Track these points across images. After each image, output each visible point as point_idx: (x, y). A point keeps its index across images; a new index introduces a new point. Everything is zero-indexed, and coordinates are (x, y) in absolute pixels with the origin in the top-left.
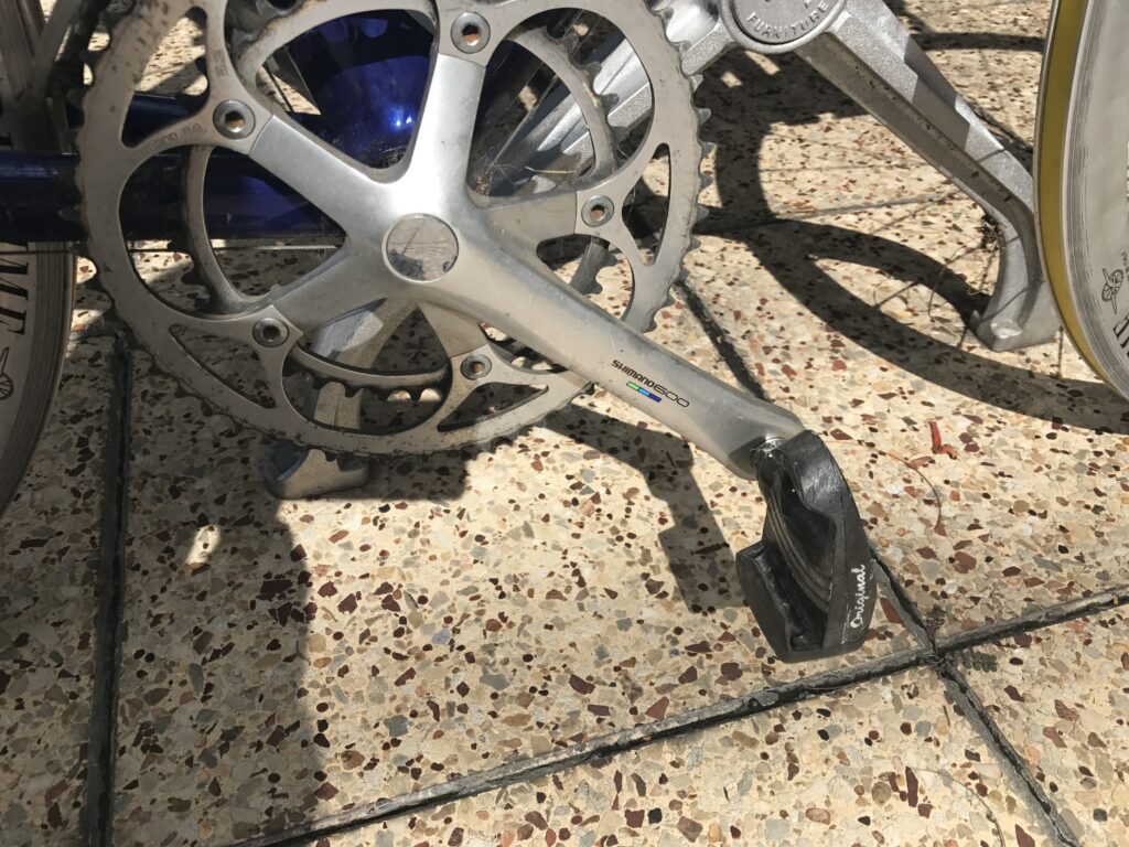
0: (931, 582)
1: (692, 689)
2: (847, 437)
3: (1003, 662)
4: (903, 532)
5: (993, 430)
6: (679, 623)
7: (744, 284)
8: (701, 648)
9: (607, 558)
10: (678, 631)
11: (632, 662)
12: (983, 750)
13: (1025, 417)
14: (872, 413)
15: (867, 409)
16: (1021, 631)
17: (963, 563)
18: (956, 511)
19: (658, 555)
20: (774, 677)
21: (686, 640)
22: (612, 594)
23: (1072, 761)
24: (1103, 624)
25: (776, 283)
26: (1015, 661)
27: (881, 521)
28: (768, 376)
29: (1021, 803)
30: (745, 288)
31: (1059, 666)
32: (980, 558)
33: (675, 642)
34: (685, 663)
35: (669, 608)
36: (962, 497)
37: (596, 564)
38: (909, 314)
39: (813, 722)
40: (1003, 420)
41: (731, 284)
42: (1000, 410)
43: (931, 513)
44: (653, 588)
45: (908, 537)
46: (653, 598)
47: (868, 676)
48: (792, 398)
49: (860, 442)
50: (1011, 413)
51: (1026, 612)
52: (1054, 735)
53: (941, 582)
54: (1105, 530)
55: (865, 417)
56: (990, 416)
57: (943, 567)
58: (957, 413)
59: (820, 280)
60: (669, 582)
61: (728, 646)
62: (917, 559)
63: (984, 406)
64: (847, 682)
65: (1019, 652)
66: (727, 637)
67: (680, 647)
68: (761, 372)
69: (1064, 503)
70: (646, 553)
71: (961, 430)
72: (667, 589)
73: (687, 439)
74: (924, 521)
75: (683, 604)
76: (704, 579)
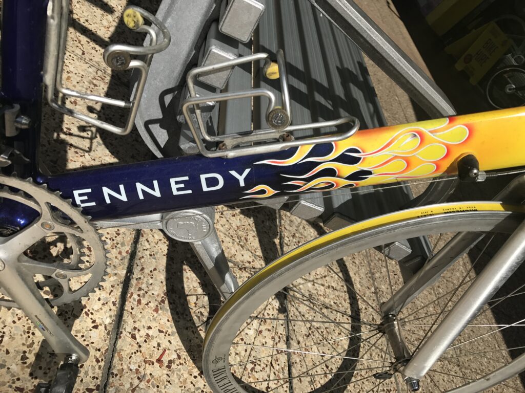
2: (135, 339)
4: (122, 385)
5: (181, 364)
6: (21, 376)
7: (155, 259)
9: (18, 337)
10: (18, 379)
13: (194, 365)
14: (150, 335)
15: (150, 332)
18: (144, 387)
19: (36, 348)
21: (18, 384)
22: (8, 352)
25: (165, 265)
27: (118, 377)
28: (131, 300)
30: (154, 260)
33: (14, 383)
35: (22, 369)
36: (150, 383)
37: (12, 338)
38: (194, 305)
40: (187, 363)
41: (151, 255)
42: (189, 358)
43: (136, 382)
44: (24, 358)
45: (122, 387)
46: (20, 362)
48: (131, 313)
49: (138, 343)
50: (191, 361)
55: (148, 335)
56: (185, 359)
58: (176, 351)
59: (179, 273)
60: (31, 358)
63: (186, 353)
67: (14, 386)
68: (130, 297)
70: (33, 343)
71: (172, 358)
72: (28, 362)
73: (85, 307)
74: (131, 384)
75: (29, 370)
76: (43, 365)
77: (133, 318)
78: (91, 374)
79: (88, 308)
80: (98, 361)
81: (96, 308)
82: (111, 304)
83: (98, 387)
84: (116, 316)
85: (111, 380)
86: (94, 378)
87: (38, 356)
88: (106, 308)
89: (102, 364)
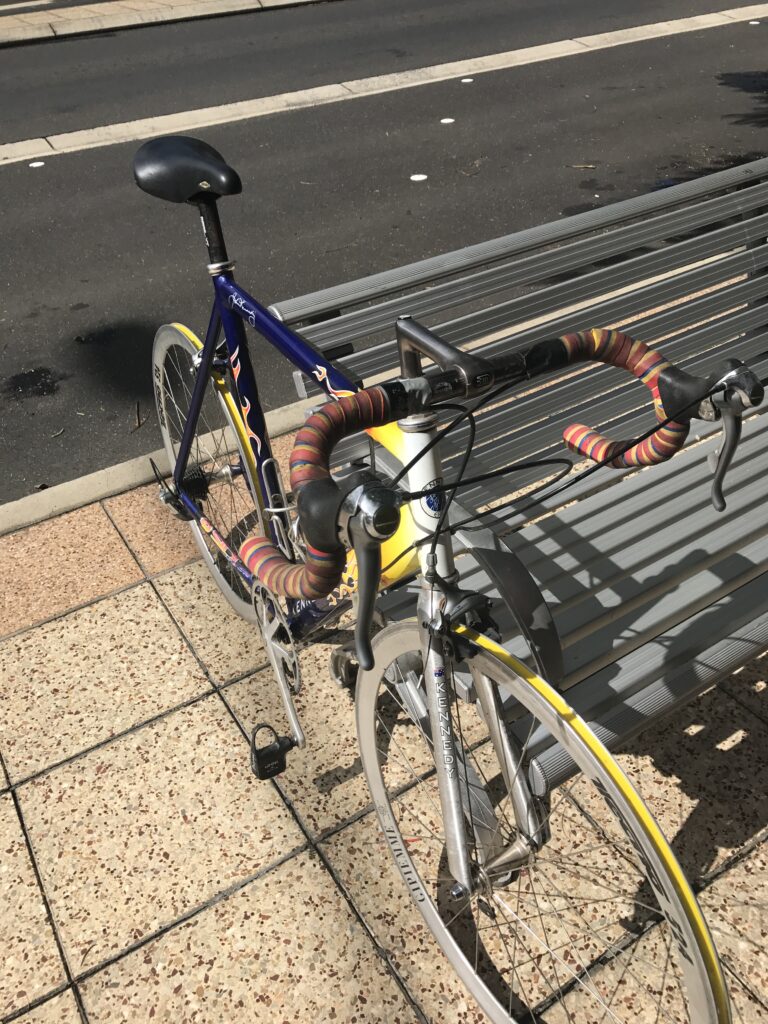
0: (341, 841)
1: (287, 783)
2: (403, 812)
3: (313, 862)
4: (361, 832)
5: (424, 861)
6: (308, 777)
8: (301, 783)
9: (328, 754)
10: (306, 777)
11: (293, 768)
12: (282, 856)
13: (436, 873)
14: (420, 819)
15: (422, 817)
16: (327, 867)
17: (352, 851)
18: (376, 849)
19: (332, 768)
20: (296, 803)
21: (303, 779)
22: (315, 758)
23: (282, 878)
24: (336, 892)
25: (493, 776)
26: (315, 865)
27: (364, 826)
28: (429, 783)
29: (268, 865)
30: (484, 766)
31: (316, 878)
32: (355, 856)
33: (302, 777)
34: (295, 780)
35: (313, 773)
36: (383, 850)
37: (325, 752)
39: (283, 813)
40: (432, 865)
41: (485, 761)
42: (438, 864)
43: (373, 840)
44: (320, 768)
45: (359, 834)
46: (316, 768)
47: (301, 826)
48: (419, 792)
49: (402, 816)
50: (437, 868)
51: (336, 870)
52: (290, 874)
53: (342, 844)
54: (380, 897)
55: (417, 817)
56: (433, 860)
57: (350, 845)
58: (430, 848)
60: (323, 771)
61: (303, 790)
62: (350, 837)
63: (439, 858)
64: (298, 822)
65: (318, 867)
66: (306, 789)
67: (300, 778)
69: (391, 884)
70: (333, 763)
71: (420, 850)
72: (320, 771)
73: (387, 764)
74: (368, 838)
75: (315, 777)
76: (326, 779)
77: (417, 796)
78: (347, 808)
79: (388, 766)
80: (360, 804)
81: (394, 770)
82: (408, 775)
83: (344, 820)
84: (405, 786)
85: (357, 823)
86: (347, 812)
87: (328, 773)
88: (403, 775)
89: (361, 808)
